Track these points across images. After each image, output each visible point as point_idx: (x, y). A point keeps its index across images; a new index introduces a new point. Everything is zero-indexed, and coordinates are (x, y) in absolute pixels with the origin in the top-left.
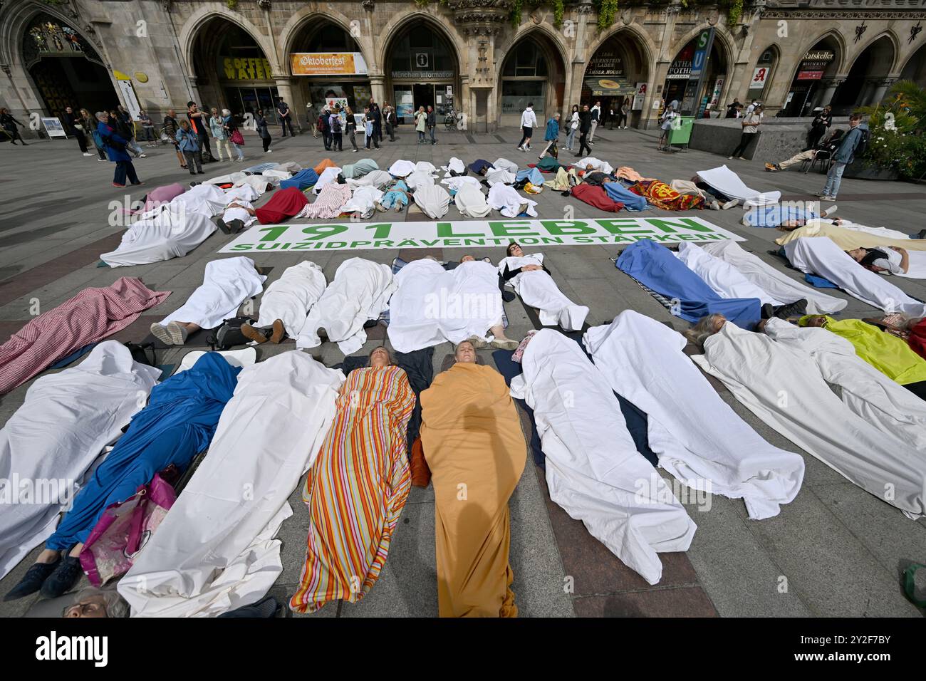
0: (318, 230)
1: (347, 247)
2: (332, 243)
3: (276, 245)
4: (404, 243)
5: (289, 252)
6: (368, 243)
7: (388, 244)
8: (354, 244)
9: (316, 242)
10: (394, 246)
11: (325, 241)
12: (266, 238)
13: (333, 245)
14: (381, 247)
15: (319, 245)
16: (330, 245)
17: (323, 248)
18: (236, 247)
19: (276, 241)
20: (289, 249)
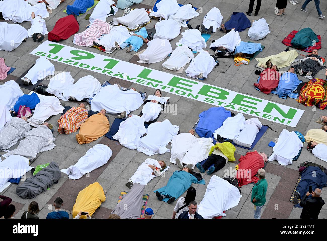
0: (79, 53)
1: (89, 69)
2: (83, 64)
3: (56, 57)
4: (117, 75)
5: (62, 63)
6: (100, 69)
7: (109, 73)
8: (93, 68)
9: (75, 61)
10: (112, 75)
11: (80, 62)
12: (52, 51)
13: (83, 66)
14: (105, 73)
15: (76, 63)
16: (81, 65)
17: (77, 66)
18: (38, 52)
19: (57, 55)
20: (62, 61)
